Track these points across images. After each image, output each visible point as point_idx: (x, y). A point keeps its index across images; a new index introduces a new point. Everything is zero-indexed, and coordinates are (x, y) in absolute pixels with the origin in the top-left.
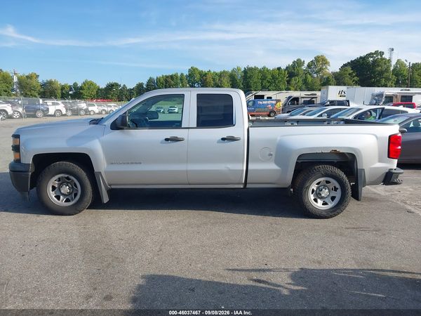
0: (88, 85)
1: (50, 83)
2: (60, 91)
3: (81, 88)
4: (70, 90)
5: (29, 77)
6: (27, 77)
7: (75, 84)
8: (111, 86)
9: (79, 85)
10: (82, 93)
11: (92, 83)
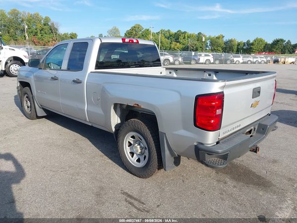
0: (259, 41)
1: (231, 41)
2: (236, 47)
3: (252, 44)
4: (244, 46)
5: (218, 38)
6: (217, 38)
7: (248, 41)
8: (277, 42)
9: (251, 42)
10: (252, 48)
11: (261, 40)
